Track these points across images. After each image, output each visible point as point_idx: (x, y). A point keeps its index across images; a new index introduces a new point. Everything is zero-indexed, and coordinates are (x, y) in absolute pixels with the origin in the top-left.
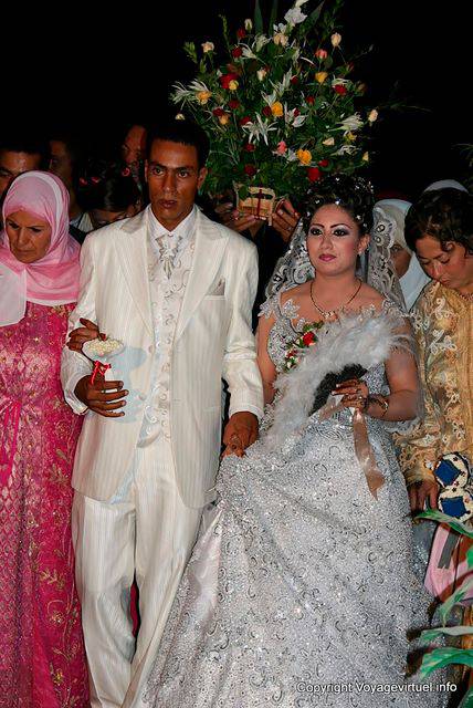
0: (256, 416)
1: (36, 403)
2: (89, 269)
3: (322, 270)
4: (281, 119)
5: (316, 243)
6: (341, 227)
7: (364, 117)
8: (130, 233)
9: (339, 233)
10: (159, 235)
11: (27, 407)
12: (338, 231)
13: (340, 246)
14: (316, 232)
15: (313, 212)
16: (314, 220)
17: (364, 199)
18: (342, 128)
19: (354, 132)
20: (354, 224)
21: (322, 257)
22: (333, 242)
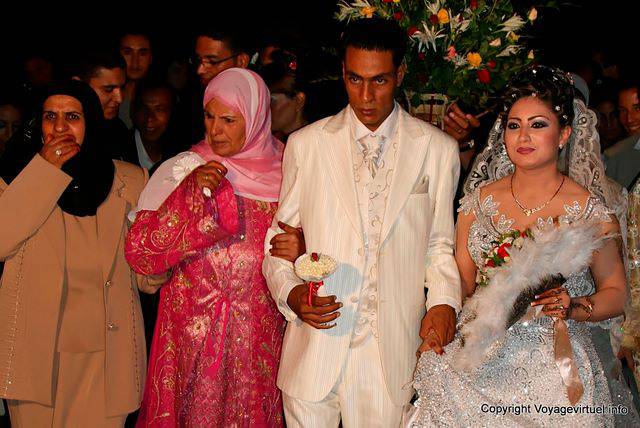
0: (454, 309)
1: (243, 299)
2: (294, 171)
3: (521, 165)
4: (447, 26)
6: (538, 119)
7: (524, 17)
8: (333, 133)
10: (362, 136)
11: (234, 303)
17: (562, 89)
18: (504, 29)
19: (517, 33)
22: (531, 135)
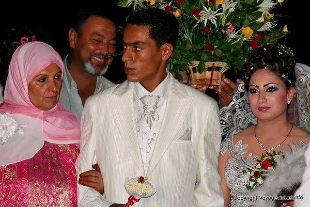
3: (261, 118)
5: (254, 99)
6: (271, 85)
8: (120, 95)
9: (271, 90)
10: (142, 96)
12: (269, 88)
13: (272, 99)
14: (253, 91)
15: (250, 76)
16: (251, 83)
17: (286, 61)
20: (281, 82)
21: (260, 109)
22: (267, 97)
